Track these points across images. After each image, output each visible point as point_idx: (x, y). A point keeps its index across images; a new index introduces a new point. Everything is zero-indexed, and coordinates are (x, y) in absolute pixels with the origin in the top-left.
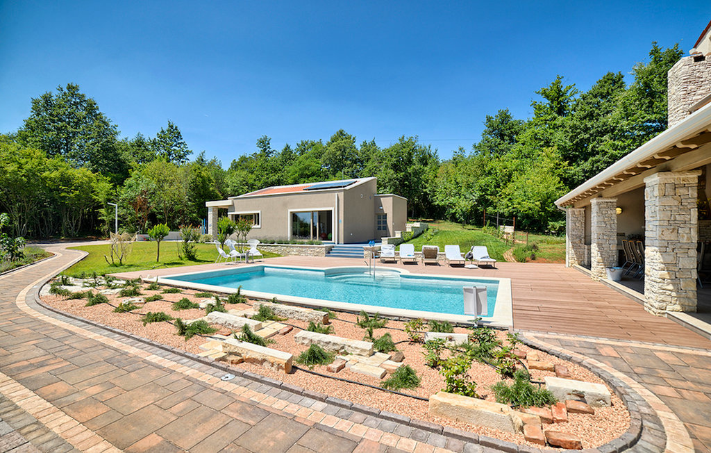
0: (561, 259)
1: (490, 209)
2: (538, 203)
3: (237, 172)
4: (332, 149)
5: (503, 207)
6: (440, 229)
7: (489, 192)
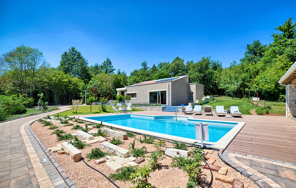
0: (283, 114)
1: (247, 89)
2: (273, 85)
3: (133, 77)
4: (173, 65)
5: (254, 88)
6: (220, 99)
7: (246, 81)
